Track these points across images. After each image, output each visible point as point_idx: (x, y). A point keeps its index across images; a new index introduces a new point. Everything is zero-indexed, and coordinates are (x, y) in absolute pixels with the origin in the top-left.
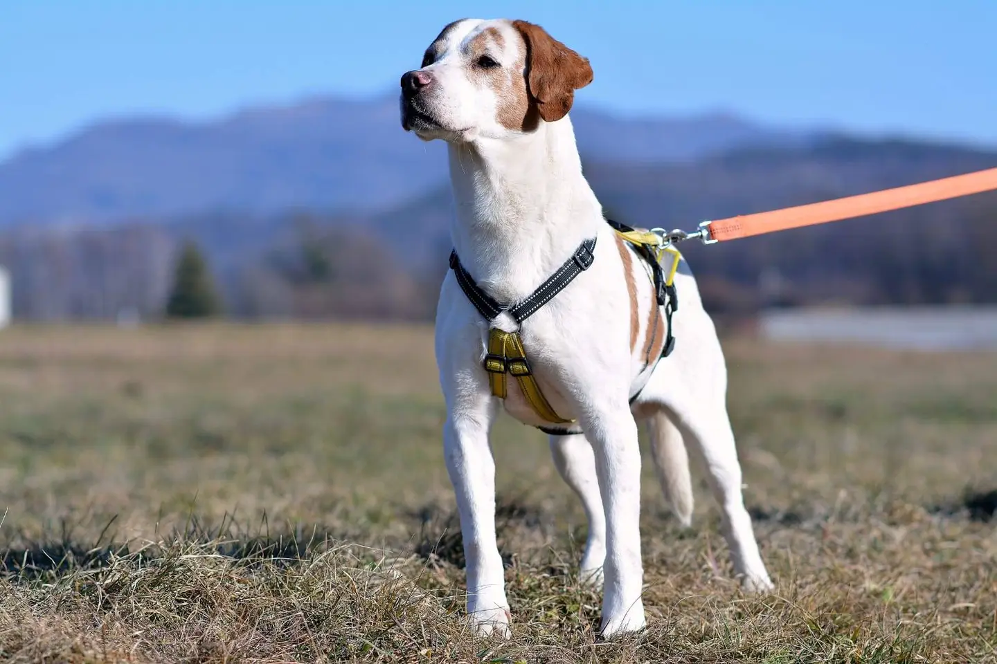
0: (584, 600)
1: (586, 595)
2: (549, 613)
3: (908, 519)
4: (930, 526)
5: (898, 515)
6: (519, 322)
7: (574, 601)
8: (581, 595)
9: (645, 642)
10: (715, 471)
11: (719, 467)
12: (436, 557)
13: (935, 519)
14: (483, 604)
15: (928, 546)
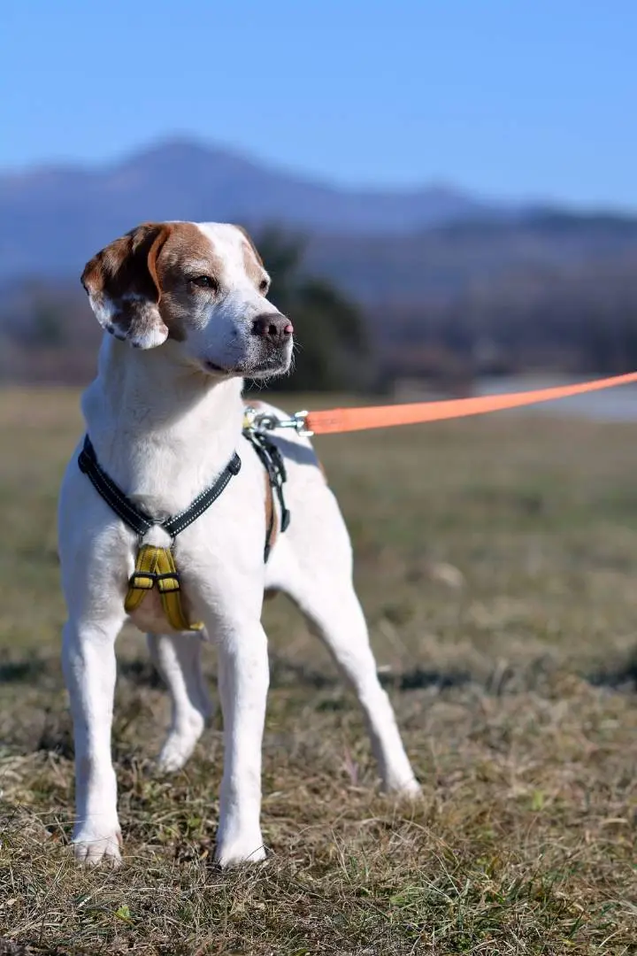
0: (207, 813)
1: (209, 808)
2: (169, 829)
3: (568, 692)
4: (591, 700)
5: (559, 687)
6: (173, 536)
7: (196, 816)
8: (205, 808)
9: (264, 876)
10: (342, 658)
11: (347, 654)
12: (56, 756)
13: (598, 692)
14: (94, 823)
15: (588, 725)
